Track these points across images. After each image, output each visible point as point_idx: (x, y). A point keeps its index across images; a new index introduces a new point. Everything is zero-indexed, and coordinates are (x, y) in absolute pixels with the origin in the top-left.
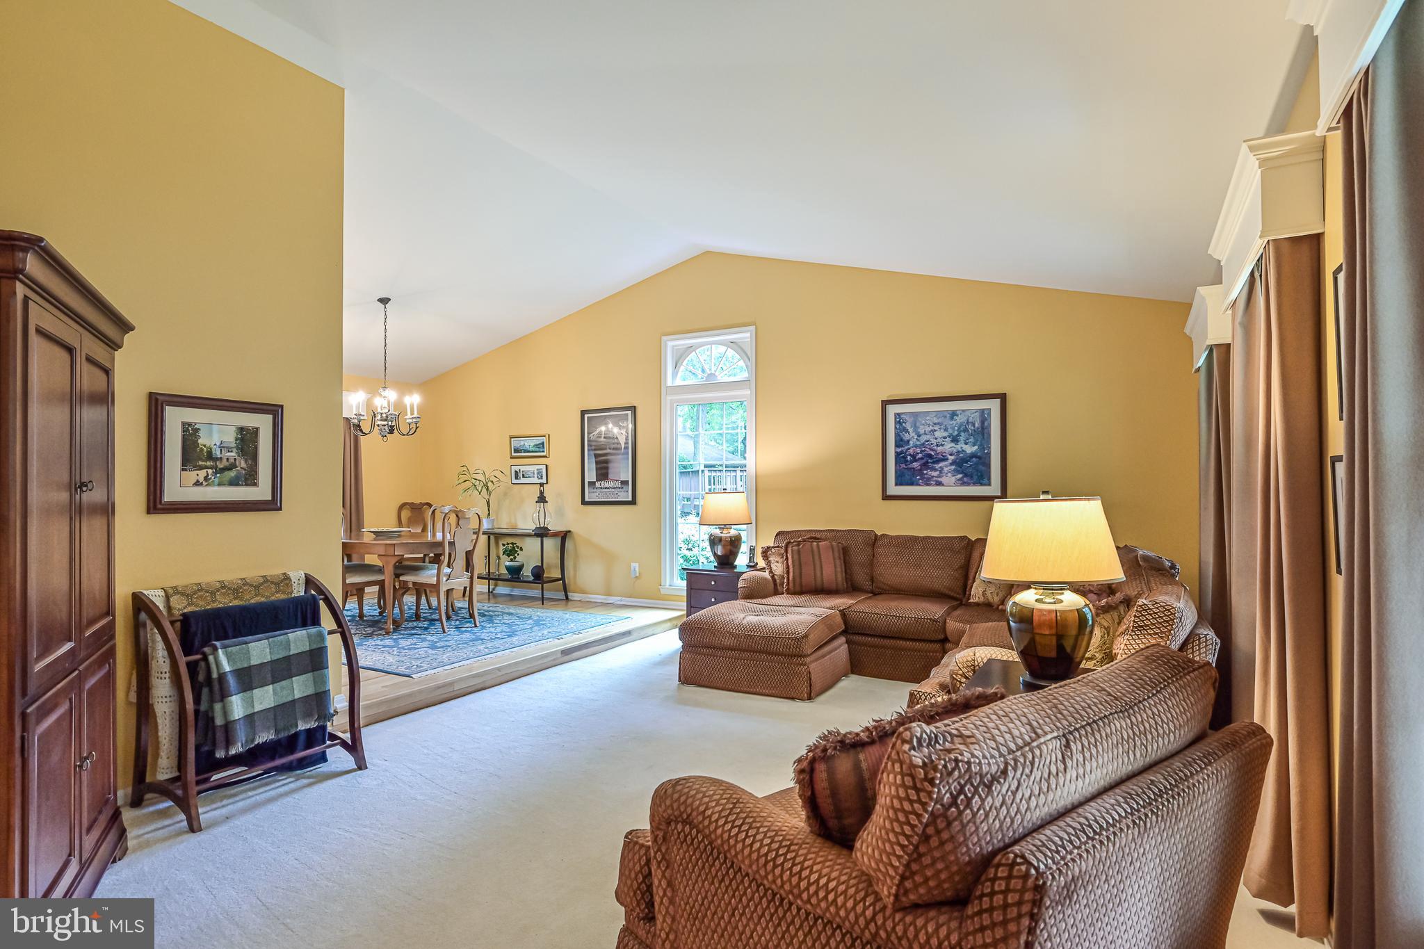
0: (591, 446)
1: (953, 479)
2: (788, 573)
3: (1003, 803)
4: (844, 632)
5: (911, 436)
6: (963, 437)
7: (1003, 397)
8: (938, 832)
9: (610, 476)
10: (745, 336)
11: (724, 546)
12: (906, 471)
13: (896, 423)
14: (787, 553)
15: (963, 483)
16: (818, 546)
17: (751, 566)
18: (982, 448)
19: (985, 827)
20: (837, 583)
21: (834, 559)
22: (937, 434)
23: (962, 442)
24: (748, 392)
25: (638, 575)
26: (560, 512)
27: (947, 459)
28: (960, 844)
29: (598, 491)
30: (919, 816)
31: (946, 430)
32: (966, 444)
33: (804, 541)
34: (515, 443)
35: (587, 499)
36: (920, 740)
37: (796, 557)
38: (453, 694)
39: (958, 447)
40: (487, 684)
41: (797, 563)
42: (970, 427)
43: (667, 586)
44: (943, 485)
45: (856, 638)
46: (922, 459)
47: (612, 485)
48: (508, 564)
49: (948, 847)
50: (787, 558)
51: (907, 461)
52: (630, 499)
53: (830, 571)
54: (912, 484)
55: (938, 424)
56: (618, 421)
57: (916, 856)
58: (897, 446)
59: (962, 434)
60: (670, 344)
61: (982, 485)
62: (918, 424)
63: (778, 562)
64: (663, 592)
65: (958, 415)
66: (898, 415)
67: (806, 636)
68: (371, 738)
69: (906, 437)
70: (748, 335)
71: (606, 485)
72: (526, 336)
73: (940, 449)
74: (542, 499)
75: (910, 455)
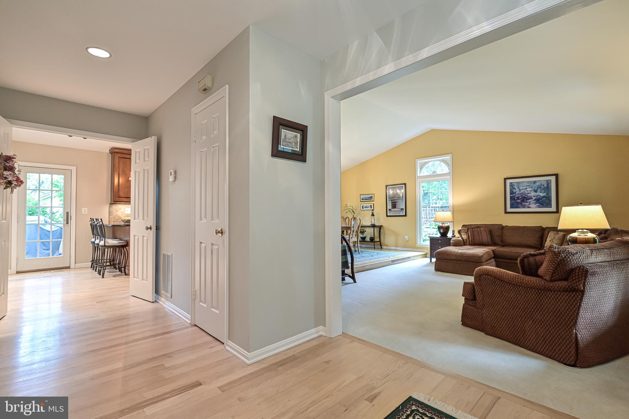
0: (390, 197)
1: (535, 206)
2: (469, 238)
3: (577, 258)
4: (494, 258)
5: (517, 191)
6: (539, 190)
7: (557, 175)
8: (562, 263)
9: (397, 207)
10: (448, 158)
11: (443, 230)
12: (515, 203)
13: (510, 186)
14: (468, 232)
15: (539, 207)
16: (480, 230)
17: (453, 236)
18: (548, 194)
19: (573, 262)
20: (488, 242)
21: (487, 234)
22: (528, 189)
23: (539, 192)
24: (449, 177)
25: (407, 240)
26: (378, 219)
27: (532, 199)
28: (567, 265)
29: (392, 212)
30: (557, 260)
31: (532, 188)
32: (541, 193)
33: (474, 228)
34: (362, 197)
35: (388, 215)
36: (555, 247)
37: (472, 233)
38: (365, 269)
39: (537, 194)
40: (374, 268)
41: (472, 235)
42: (542, 187)
43: (419, 244)
44: (531, 208)
45: (498, 259)
46: (521, 198)
47: (398, 210)
48: (361, 236)
49: (564, 266)
50: (468, 234)
51: (515, 199)
52: (404, 214)
53: (485, 238)
54: (517, 208)
55: (528, 186)
56: (400, 188)
57: (556, 269)
58: (511, 194)
59: (539, 189)
60: (419, 162)
61: (547, 207)
62: (519, 186)
63: (464, 235)
64: (417, 246)
65: (537, 182)
66: (511, 183)
67: (482, 256)
68: (357, 275)
69: (515, 191)
70: (449, 157)
71: (395, 210)
72: (366, 161)
73: (529, 195)
74: (373, 215)
75: (516, 197)
